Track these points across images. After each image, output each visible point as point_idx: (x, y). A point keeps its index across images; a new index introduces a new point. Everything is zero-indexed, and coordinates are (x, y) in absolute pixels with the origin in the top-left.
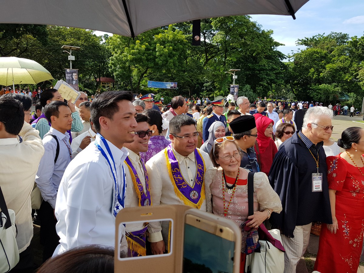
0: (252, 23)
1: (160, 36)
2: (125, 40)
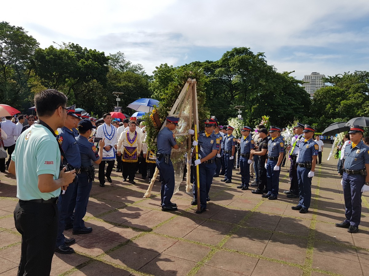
2: (163, 83)
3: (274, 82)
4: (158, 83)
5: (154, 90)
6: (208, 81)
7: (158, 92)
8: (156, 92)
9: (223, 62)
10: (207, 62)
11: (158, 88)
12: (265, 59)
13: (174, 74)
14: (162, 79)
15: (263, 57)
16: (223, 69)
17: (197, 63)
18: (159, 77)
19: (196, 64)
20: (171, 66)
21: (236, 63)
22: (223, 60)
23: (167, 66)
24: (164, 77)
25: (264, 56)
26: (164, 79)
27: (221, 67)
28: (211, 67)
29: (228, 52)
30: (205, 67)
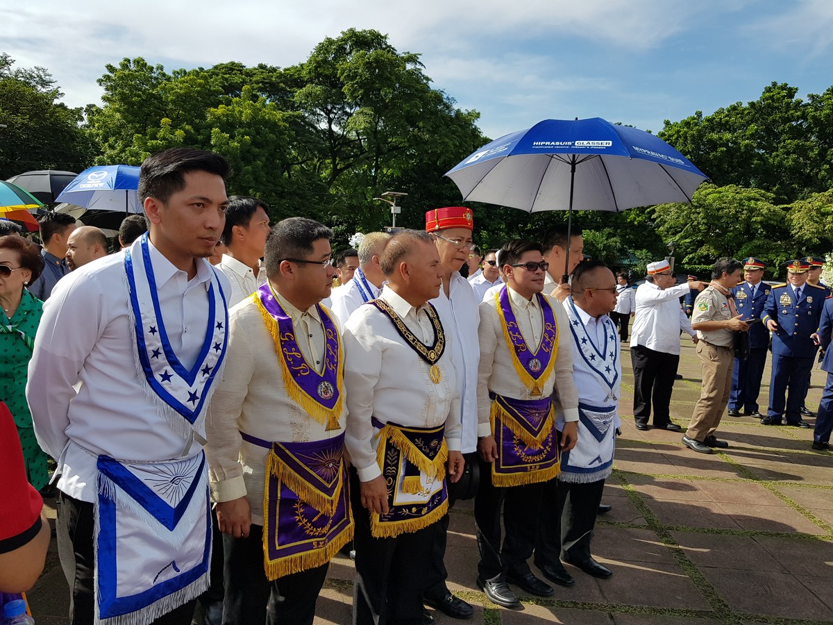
0: (435, 92)
1: (221, 110)
2: (135, 115)
3: (453, 132)
4: (118, 115)
5: (105, 140)
6: (279, 120)
7: (119, 145)
8: (112, 147)
9: (316, 68)
10: (262, 67)
11: (117, 133)
12: (424, 72)
13: (173, 89)
14: (132, 104)
15: (418, 66)
16: (318, 89)
17: (236, 68)
18: (124, 98)
19: (233, 70)
20: (157, 69)
21: (360, 71)
22: (317, 62)
23: (146, 64)
24: (139, 96)
25: (420, 63)
26: (139, 102)
27: (311, 81)
28: (281, 82)
29: (330, 42)
30: (264, 78)
